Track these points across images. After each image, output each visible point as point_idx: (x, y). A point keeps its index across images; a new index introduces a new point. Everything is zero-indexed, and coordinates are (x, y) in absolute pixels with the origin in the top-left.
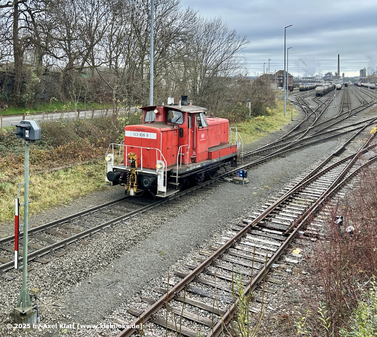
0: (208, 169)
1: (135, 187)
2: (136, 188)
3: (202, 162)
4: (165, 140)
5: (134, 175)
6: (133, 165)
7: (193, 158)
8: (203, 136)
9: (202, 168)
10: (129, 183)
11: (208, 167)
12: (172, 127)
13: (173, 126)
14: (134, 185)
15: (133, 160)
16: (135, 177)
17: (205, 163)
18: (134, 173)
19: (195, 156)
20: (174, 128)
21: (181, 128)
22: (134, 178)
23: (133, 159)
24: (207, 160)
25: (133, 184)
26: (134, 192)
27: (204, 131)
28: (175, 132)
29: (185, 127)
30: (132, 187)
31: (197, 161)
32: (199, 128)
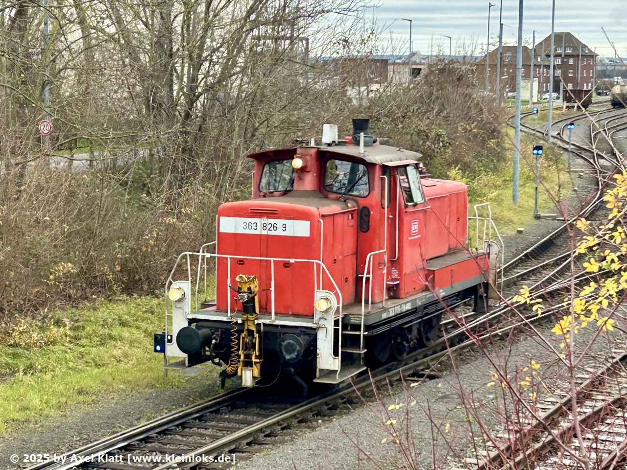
0: (427, 314)
1: (256, 363)
2: (259, 365)
3: (413, 297)
4: (330, 240)
5: (251, 333)
6: (247, 308)
7: (393, 286)
8: (415, 227)
9: (413, 312)
10: (239, 356)
11: (426, 311)
12: (343, 205)
13: (345, 201)
14: (254, 360)
15: (251, 293)
16: (253, 337)
17: (421, 299)
18: (253, 328)
19: (396, 280)
20: (348, 207)
21: (364, 207)
22: (251, 340)
23: (250, 291)
24: (423, 291)
25: (248, 356)
26: (254, 378)
27: (417, 215)
28: (350, 217)
29: (374, 203)
30: (248, 364)
31: (402, 292)
32: (406, 206)
